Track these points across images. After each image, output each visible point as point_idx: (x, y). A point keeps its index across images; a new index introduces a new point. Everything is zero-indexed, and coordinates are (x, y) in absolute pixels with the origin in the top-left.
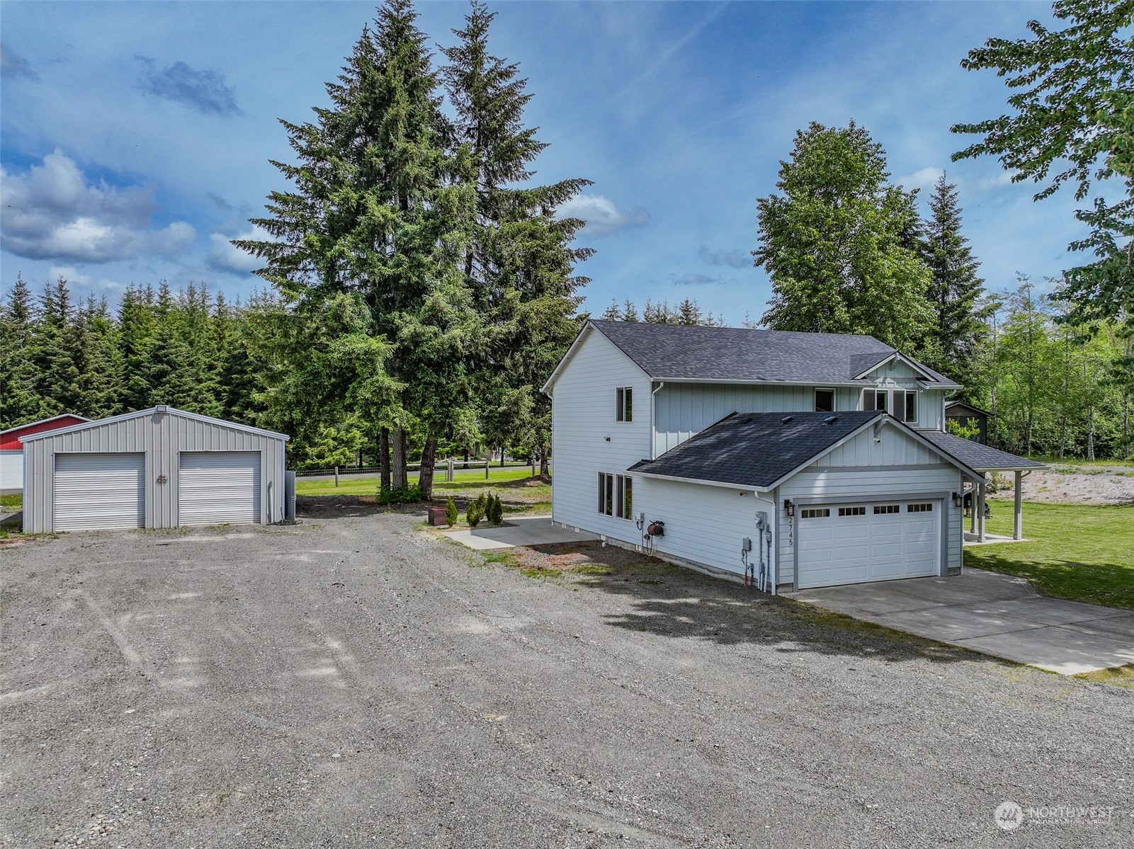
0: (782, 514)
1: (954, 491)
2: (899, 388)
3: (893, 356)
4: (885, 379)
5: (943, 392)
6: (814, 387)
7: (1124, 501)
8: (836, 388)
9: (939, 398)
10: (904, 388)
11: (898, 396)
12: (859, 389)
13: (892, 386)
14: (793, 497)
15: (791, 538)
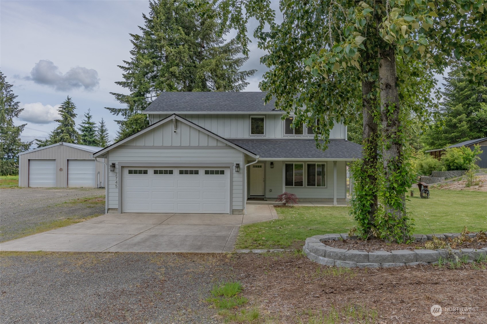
0: (110, 171)
1: (238, 163)
6: (249, 115)
8: (266, 115)
14: (118, 162)
15: (116, 184)
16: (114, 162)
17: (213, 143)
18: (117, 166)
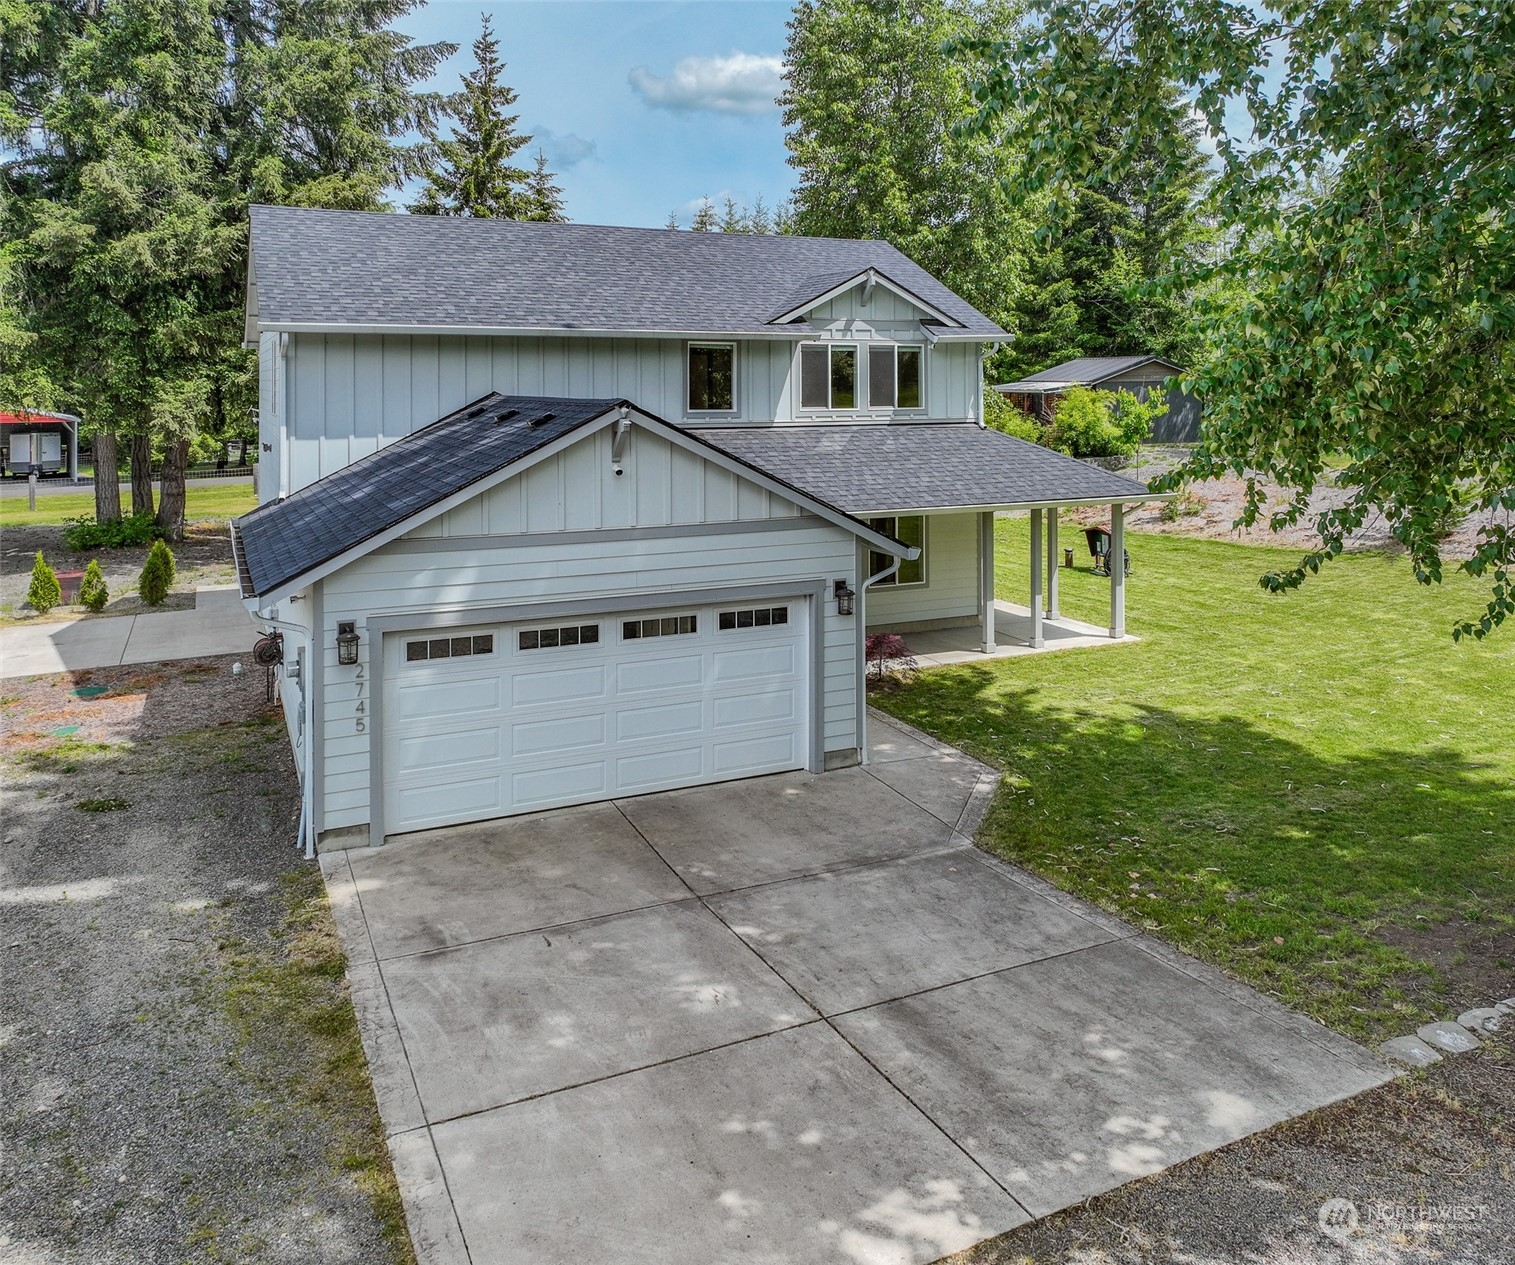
0: (330, 658)
1: (840, 577)
2: (881, 340)
3: (862, 278)
4: (850, 322)
5: (978, 347)
6: (684, 341)
7: (1368, 543)
8: (739, 342)
9: (971, 359)
10: (895, 341)
11: (879, 356)
12: (790, 345)
13: (866, 336)
14: (368, 614)
15: (359, 714)
16: (347, 618)
17: (757, 508)
18: (364, 636)
